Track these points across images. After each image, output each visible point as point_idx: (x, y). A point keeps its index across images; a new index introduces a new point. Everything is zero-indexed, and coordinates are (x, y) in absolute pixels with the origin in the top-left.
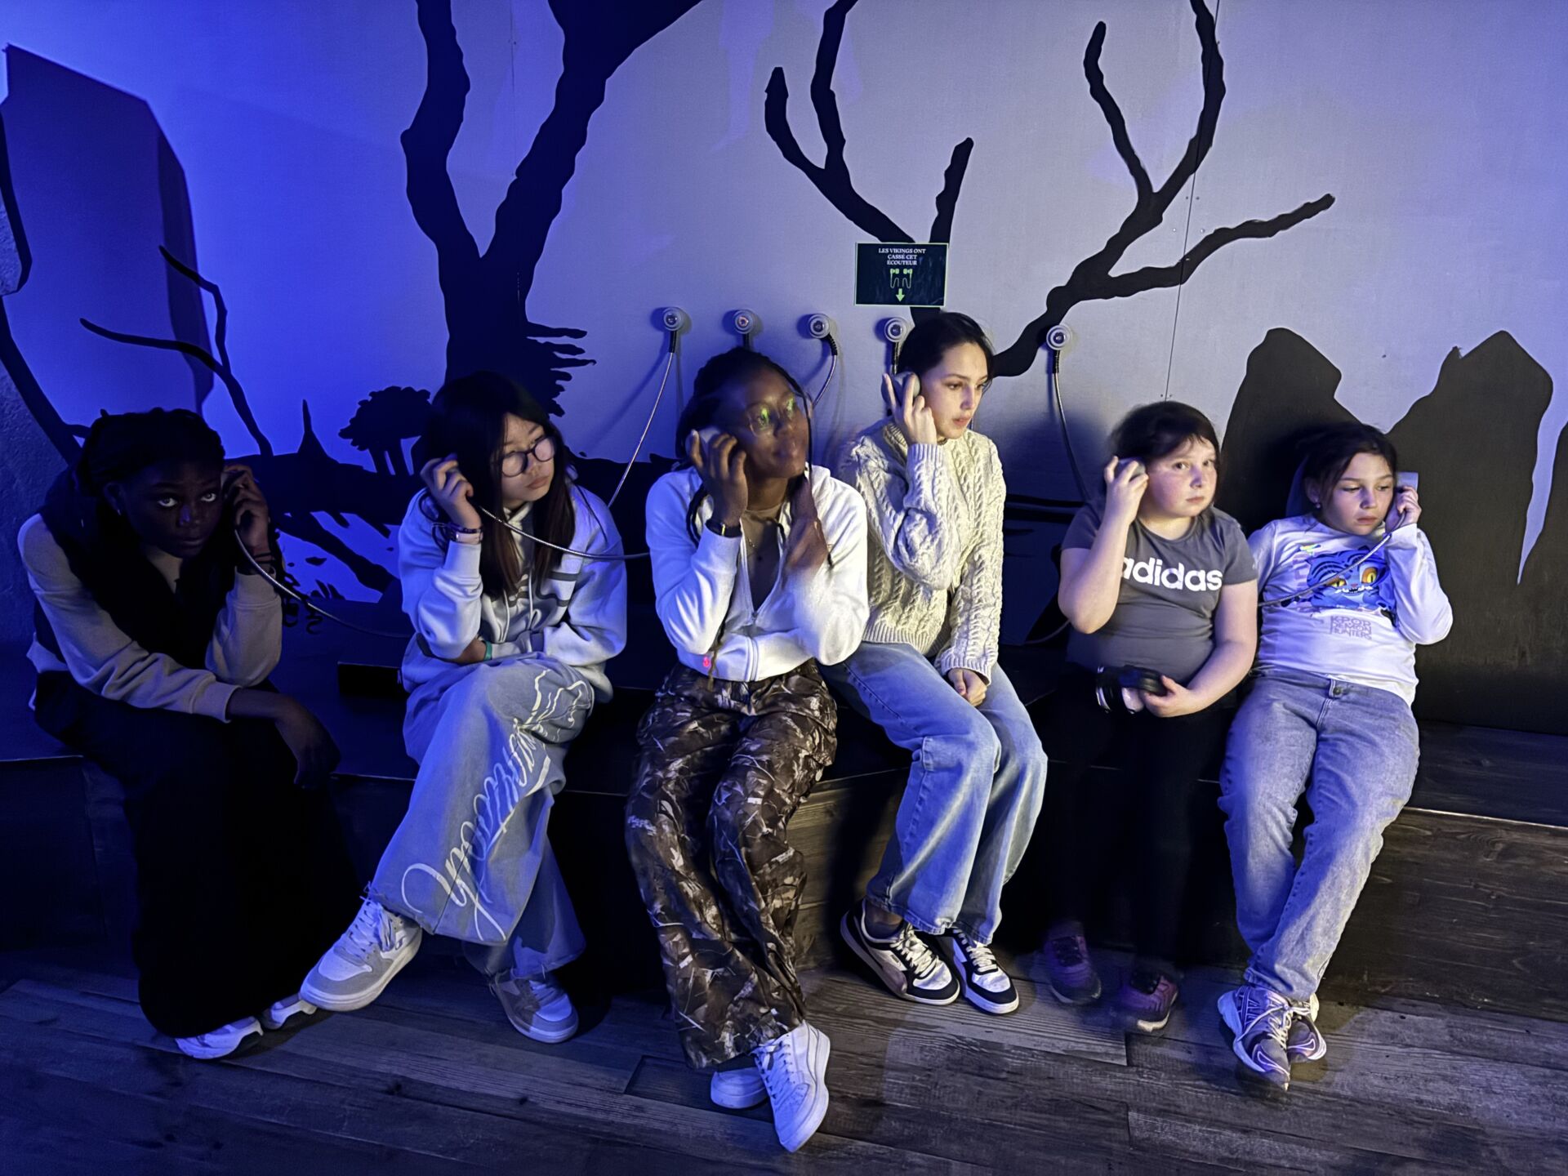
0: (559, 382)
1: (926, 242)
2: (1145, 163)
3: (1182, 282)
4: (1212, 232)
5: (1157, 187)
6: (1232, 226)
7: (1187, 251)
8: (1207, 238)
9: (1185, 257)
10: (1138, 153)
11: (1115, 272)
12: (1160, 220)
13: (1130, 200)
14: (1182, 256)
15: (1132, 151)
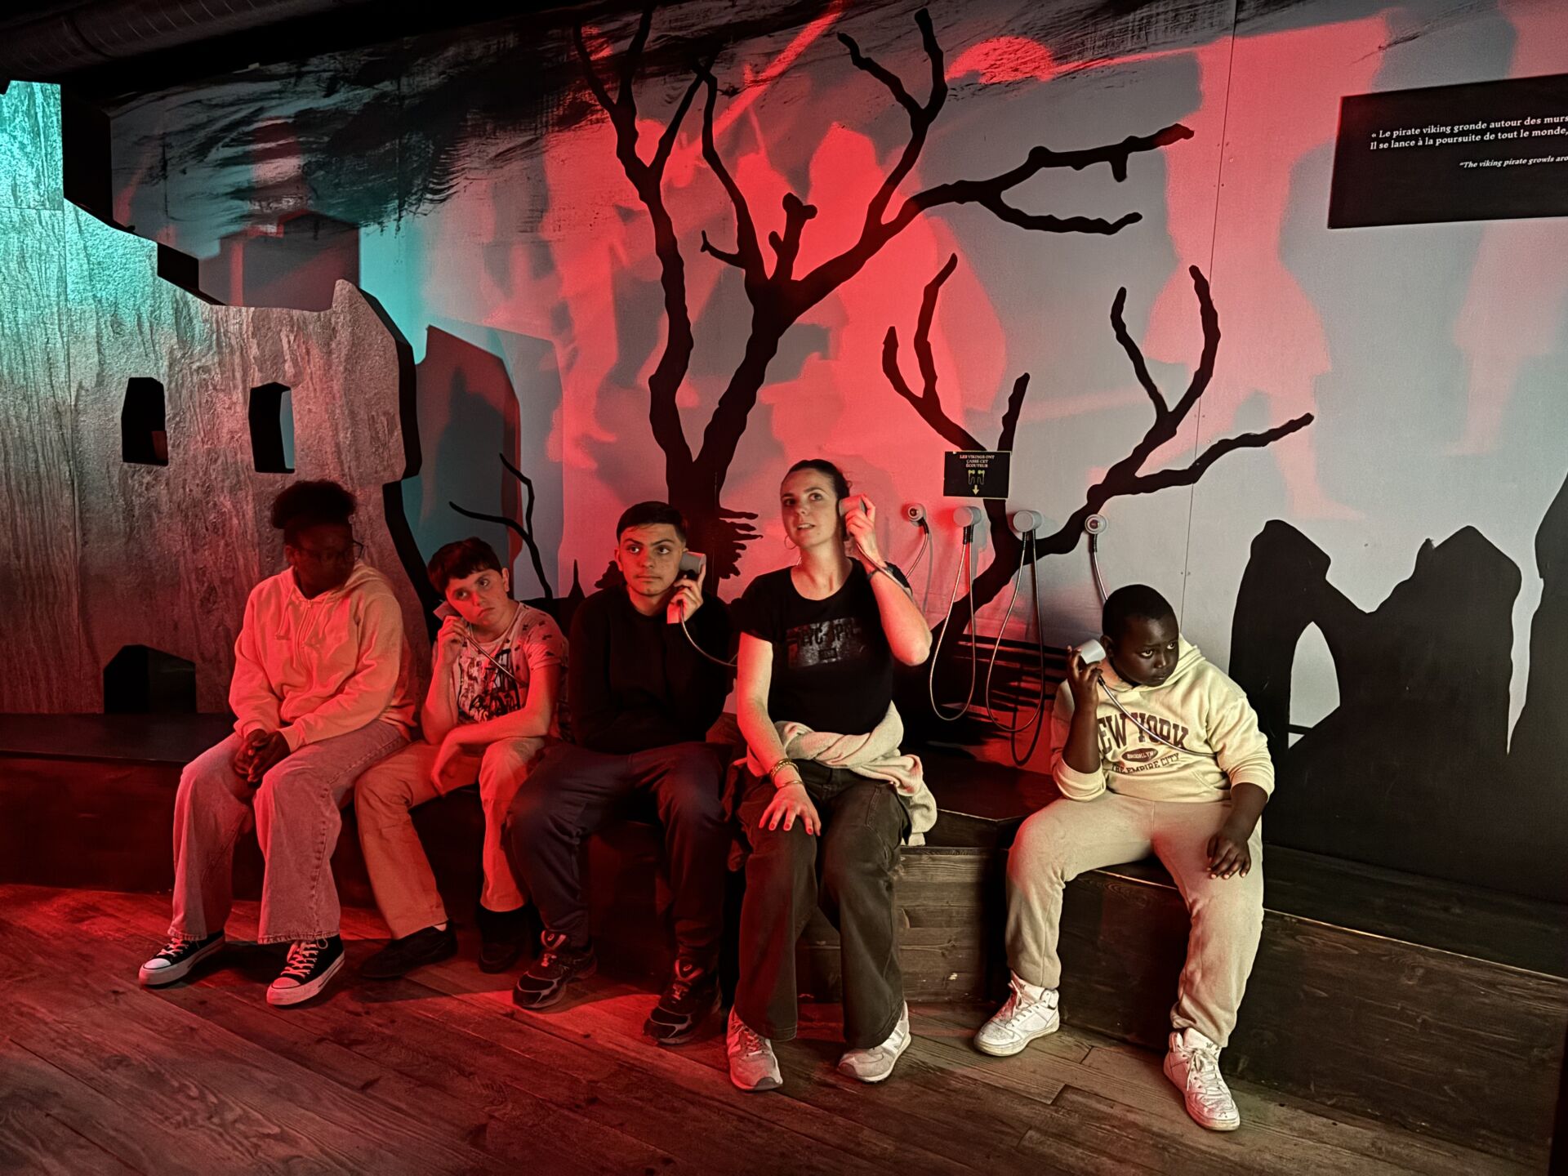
0: (738, 551)
1: (996, 450)
2: (1161, 390)
3: (1195, 482)
4: (1216, 442)
5: (1171, 407)
6: (1232, 437)
7: (1198, 457)
8: (1213, 447)
9: (1196, 462)
10: (1155, 382)
11: (1141, 473)
12: (1174, 433)
13: (1150, 419)
14: (1193, 461)
15: (1150, 381)
